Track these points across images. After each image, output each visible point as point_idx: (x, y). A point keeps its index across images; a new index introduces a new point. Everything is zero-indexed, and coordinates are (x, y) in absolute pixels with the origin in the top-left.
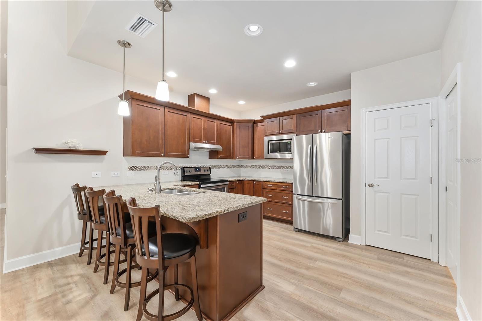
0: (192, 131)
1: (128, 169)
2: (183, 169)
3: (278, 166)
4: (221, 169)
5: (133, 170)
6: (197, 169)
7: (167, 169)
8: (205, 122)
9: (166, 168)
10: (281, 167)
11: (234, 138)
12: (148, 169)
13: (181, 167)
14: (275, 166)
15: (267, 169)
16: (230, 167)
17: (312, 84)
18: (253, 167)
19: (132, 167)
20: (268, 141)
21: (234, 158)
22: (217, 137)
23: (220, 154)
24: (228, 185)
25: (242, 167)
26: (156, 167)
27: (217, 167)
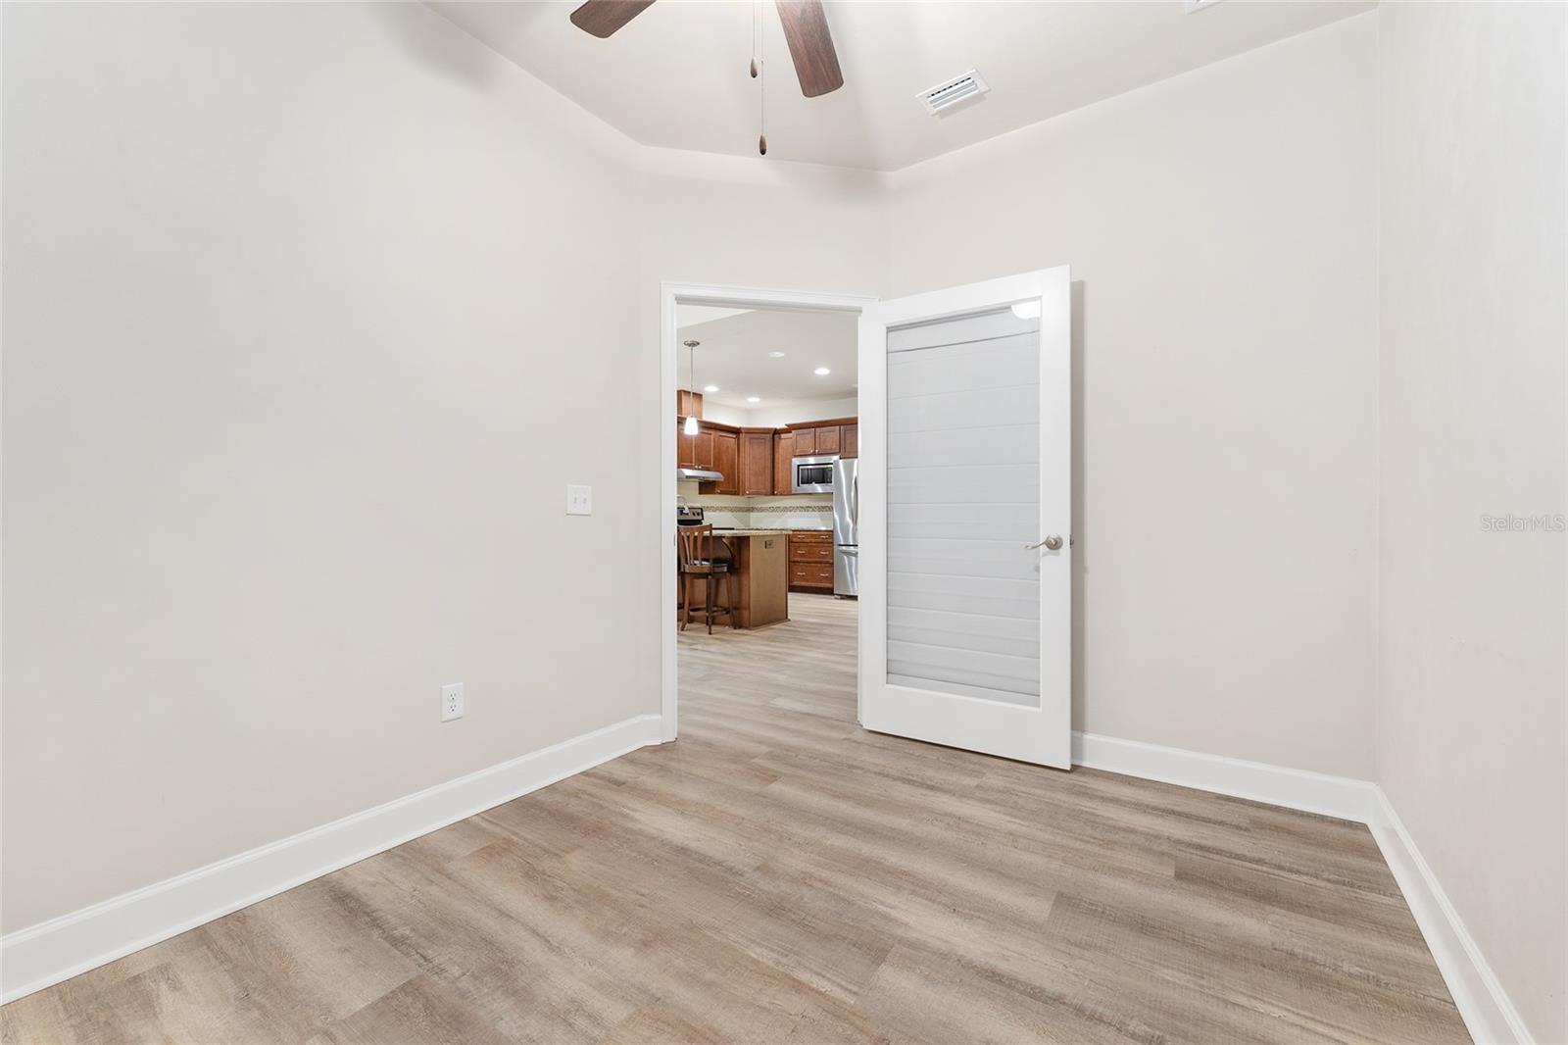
11: (741, 459)
18: (773, 509)
20: (799, 466)
21: (740, 494)
22: (715, 458)
23: (719, 487)
25: (753, 511)
27: (712, 508)
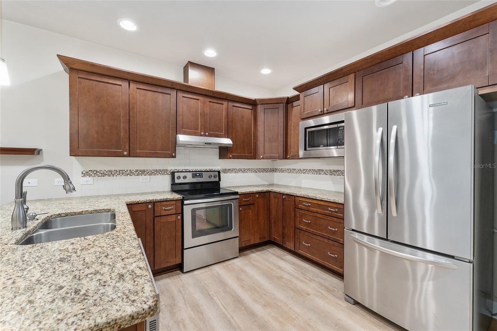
0: (181, 118)
1: (83, 175)
3: (326, 171)
4: (240, 174)
5: (90, 175)
6: (196, 174)
7: (149, 174)
8: (204, 103)
9: (146, 173)
10: (333, 173)
11: (257, 127)
12: (116, 174)
13: (172, 171)
14: (322, 170)
15: (311, 175)
16: (256, 171)
18: (290, 171)
19: (89, 172)
20: (306, 129)
21: (257, 158)
22: (227, 126)
23: (232, 152)
24: (238, 200)
25: (275, 172)
26: (129, 171)
27: (233, 171)
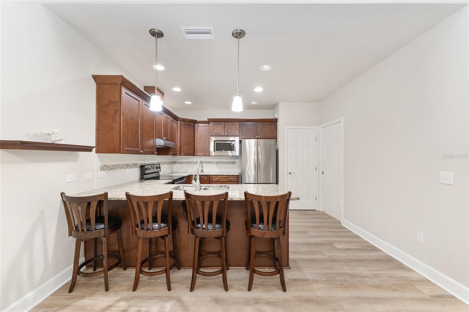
0: (157, 127)
1: (101, 169)
2: (142, 167)
3: (214, 162)
5: (104, 170)
6: (152, 166)
7: (130, 167)
8: (164, 118)
10: (217, 163)
13: (141, 165)
14: (212, 162)
17: (254, 103)
18: (188, 163)
19: (104, 167)
20: (214, 141)
22: (170, 133)
23: (171, 151)
25: (174, 164)
26: (121, 166)
